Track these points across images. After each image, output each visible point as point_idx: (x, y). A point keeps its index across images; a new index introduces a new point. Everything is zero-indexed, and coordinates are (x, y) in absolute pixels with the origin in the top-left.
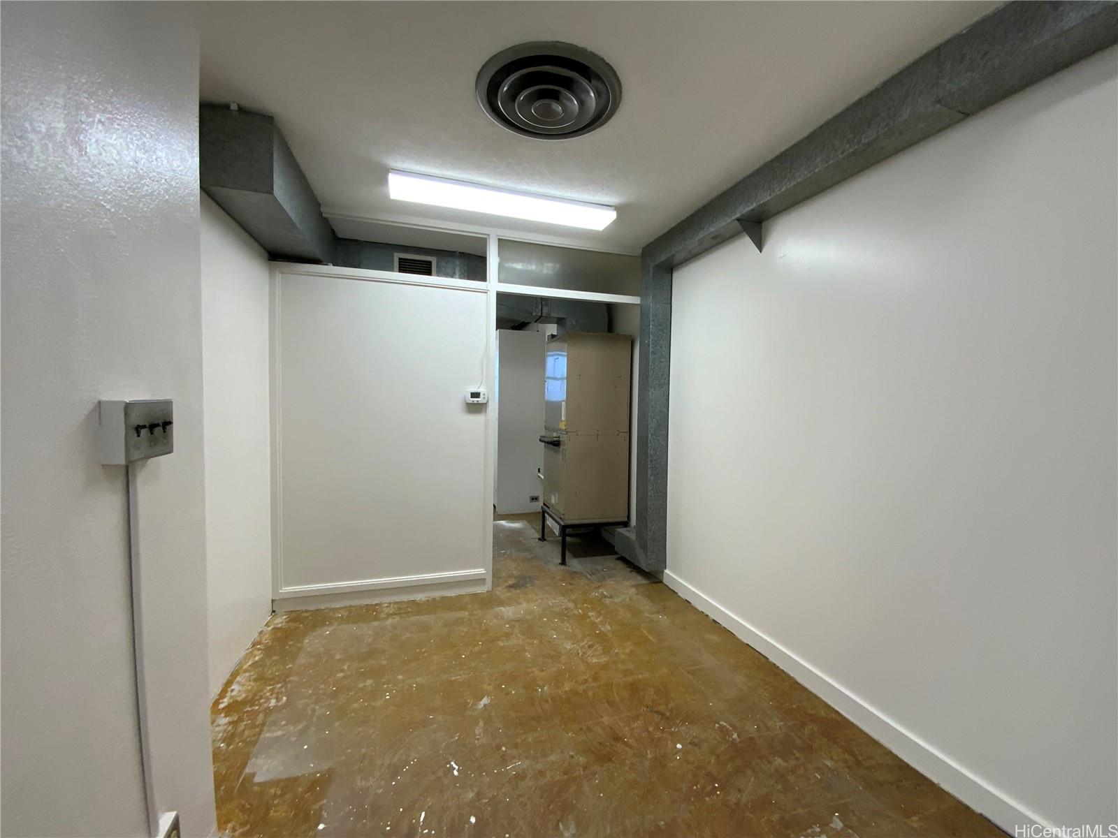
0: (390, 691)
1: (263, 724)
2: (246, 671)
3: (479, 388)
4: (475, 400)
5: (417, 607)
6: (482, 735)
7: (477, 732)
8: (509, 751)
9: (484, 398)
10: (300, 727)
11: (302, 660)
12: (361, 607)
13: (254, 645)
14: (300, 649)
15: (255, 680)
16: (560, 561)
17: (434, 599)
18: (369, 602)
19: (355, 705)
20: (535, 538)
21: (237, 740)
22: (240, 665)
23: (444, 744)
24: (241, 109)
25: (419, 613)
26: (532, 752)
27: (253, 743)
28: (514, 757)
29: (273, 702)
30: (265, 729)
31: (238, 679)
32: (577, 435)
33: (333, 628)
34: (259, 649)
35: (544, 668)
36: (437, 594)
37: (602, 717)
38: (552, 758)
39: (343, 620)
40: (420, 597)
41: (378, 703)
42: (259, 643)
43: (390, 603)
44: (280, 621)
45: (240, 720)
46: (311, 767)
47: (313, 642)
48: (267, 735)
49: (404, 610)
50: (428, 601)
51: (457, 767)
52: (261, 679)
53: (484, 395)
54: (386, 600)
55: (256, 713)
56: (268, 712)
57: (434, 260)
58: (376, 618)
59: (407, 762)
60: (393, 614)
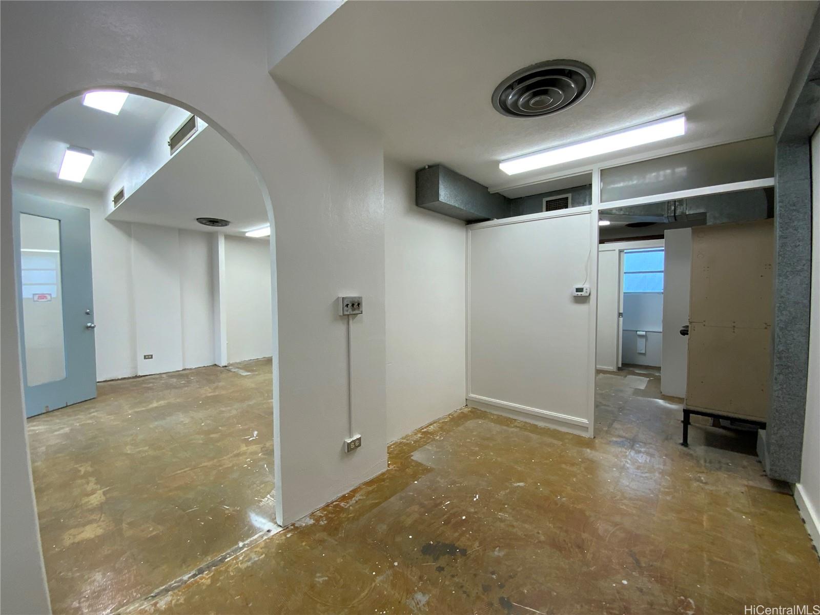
0: (481, 456)
1: (428, 443)
2: (439, 423)
3: (584, 284)
4: (579, 293)
5: (535, 429)
6: (502, 495)
7: (501, 492)
8: (507, 509)
9: (586, 292)
10: (438, 450)
11: (460, 428)
12: (505, 418)
13: (450, 415)
14: (463, 424)
15: (439, 428)
16: (681, 441)
17: (549, 429)
18: (511, 416)
19: (463, 454)
20: (679, 420)
21: (417, 443)
22: (439, 419)
23: (481, 487)
24: (430, 167)
25: (532, 432)
26: (519, 517)
27: (420, 447)
28: (507, 512)
29: (438, 437)
30: (428, 445)
31: (435, 424)
32: (704, 325)
33: (484, 421)
34: (450, 417)
35: (577, 491)
36: (553, 427)
37: (584, 532)
38: (527, 526)
39: (493, 421)
40: (541, 424)
41: (472, 458)
42: (452, 415)
43: (522, 422)
44: (466, 410)
45: (424, 438)
46: (429, 464)
47: (470, 424)
48: (426, 447)
49: (525, 427)
50: (545, 428)
51: (477, 498)
52: (441, 428)
53: (587, 289)
54: (521, 419)
55: (430, 438)
56: (434, 440)
57: (569, 196)
58: (508, 425)
59: (461, 483)
60: (518, 427)
